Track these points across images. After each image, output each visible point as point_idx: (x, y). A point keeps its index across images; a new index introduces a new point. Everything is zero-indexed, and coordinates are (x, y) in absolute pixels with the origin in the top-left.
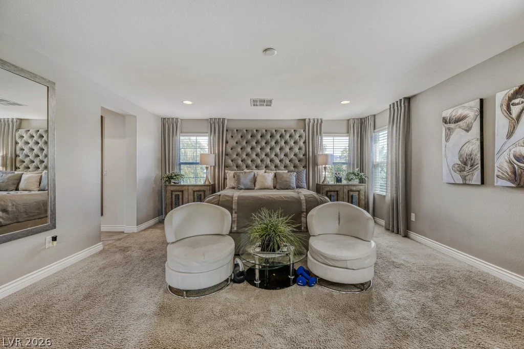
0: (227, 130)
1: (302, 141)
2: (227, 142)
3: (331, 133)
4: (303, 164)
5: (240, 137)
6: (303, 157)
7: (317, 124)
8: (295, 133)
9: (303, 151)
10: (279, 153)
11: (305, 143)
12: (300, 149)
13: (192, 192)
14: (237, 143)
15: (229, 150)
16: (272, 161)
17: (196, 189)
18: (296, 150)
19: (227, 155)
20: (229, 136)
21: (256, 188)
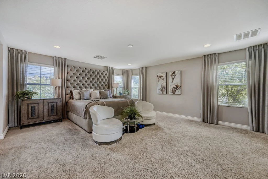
0: (67, 66)
1: (107, 76)
2: (68, 73)
3: (118, 75)
4: (107, 87)
5: (76, 71)
6: (108, 84)
7: (112, 70)
8: (104, 73)
9: (107, 81)
10: (97, 81)
11: (108, 77)
12: (106, 80)
13: (47, 104)
14: (74, 74)
15: (69, 77)
16: (93, 85)
17: (50, 101)
18: (104, 80)
19: (67, 80)
20: (69, 70)
21: (92, 98)
